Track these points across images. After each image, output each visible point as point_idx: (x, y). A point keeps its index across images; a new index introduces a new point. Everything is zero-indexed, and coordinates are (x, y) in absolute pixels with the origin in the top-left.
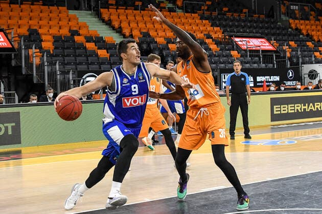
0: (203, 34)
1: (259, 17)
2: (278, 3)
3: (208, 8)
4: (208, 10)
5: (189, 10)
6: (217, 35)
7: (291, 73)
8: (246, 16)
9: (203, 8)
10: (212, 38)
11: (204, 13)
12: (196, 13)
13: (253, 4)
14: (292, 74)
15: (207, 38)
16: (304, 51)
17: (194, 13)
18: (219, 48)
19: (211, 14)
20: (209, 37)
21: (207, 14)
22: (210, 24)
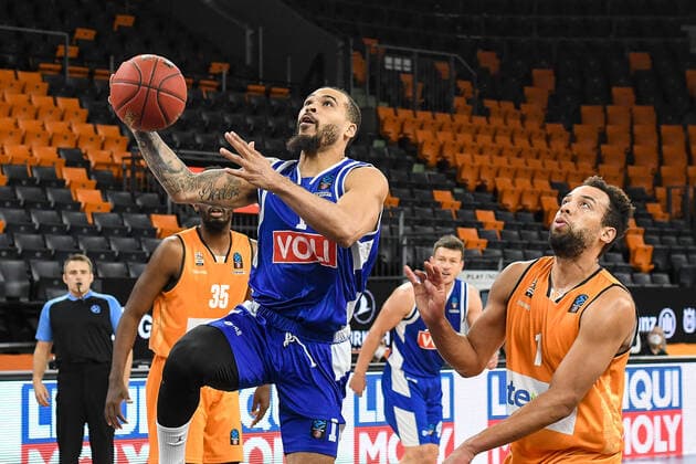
0: (52, 150)
1: (268, 93)
2: (341, 44)
3: (80, 54)
4: (79, 60)
5: (11, 59)
6: (106, 153)
7: (364, 301)
8: (219, 88)
9: (61, 52)
10: (86, 164)
11: (62, 71)
12: (35, 69)
13: (249, 43)
14: (369, 305)
15: (69, 164)
16: (424, 223)
17: (28, 68)
18: (110, 204)
19: (91, 74)
20: (75, 159)
21: (75, 74)
22: (85, 112)
